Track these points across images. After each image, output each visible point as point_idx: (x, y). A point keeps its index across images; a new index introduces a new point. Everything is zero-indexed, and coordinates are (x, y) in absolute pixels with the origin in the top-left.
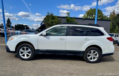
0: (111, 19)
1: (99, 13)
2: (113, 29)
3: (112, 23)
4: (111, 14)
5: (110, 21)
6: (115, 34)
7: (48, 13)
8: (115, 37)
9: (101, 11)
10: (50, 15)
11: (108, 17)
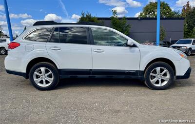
0: (185, 17)
1: (164, 8)
2: (189, 32)
3: (187, 23)
4: (184, 8)
5: (184, 19)
6: (193, 39)
7: (83, 14)
8: (193, 44)
9: (167, 4)
10: (85, 16)
11: (180, 13)
